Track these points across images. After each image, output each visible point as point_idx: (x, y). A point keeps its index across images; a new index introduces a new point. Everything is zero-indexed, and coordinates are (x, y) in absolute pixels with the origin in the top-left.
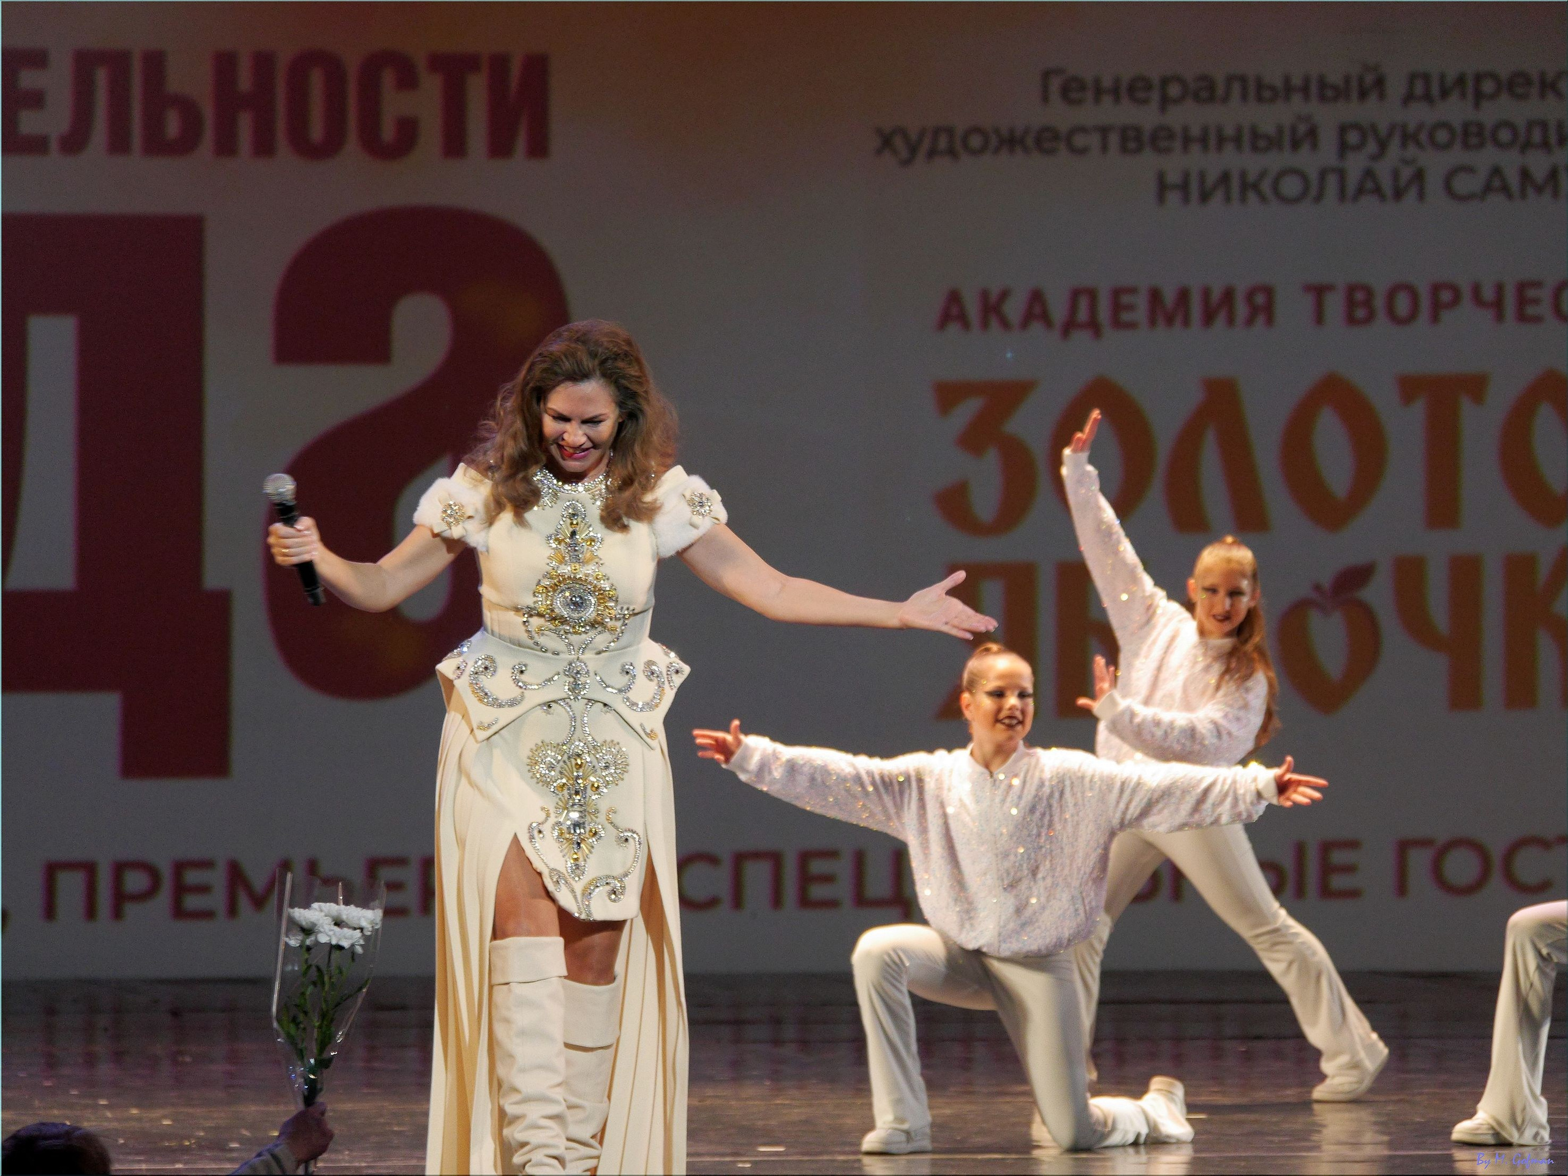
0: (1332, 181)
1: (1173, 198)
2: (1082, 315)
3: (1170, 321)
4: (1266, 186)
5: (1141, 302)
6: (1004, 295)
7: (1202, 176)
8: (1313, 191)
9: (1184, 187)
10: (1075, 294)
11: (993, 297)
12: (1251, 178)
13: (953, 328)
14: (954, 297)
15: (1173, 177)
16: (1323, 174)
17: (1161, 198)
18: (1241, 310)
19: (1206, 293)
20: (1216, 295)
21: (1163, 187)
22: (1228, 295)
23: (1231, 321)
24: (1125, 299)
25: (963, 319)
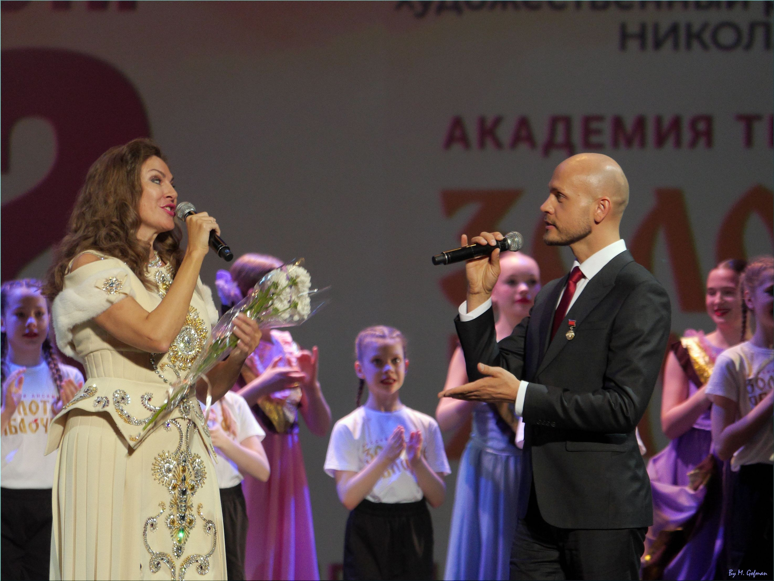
0: (760, 33)
1: (633, 45)
2: (560, 138)
3: (629, 142)
4: (707, 36)
5: (607, 127)
6: (498, 121)
7: (656, 27)
8: (745, 40)
9: (642, 36)
10: (554, 121)
11: (489, 123)
12: (696, 28)
13: (457, 148)
14: (457, 123)
15: (633, 28)
16: (753, 26)
17: (623, 46)
18: (687, 135)
19: (659, 120)
20: (666, 122)
21: (624, 36)
22: (676, 123)
23: (678, 143)
24: (594, 125)
25: (464, 140)
